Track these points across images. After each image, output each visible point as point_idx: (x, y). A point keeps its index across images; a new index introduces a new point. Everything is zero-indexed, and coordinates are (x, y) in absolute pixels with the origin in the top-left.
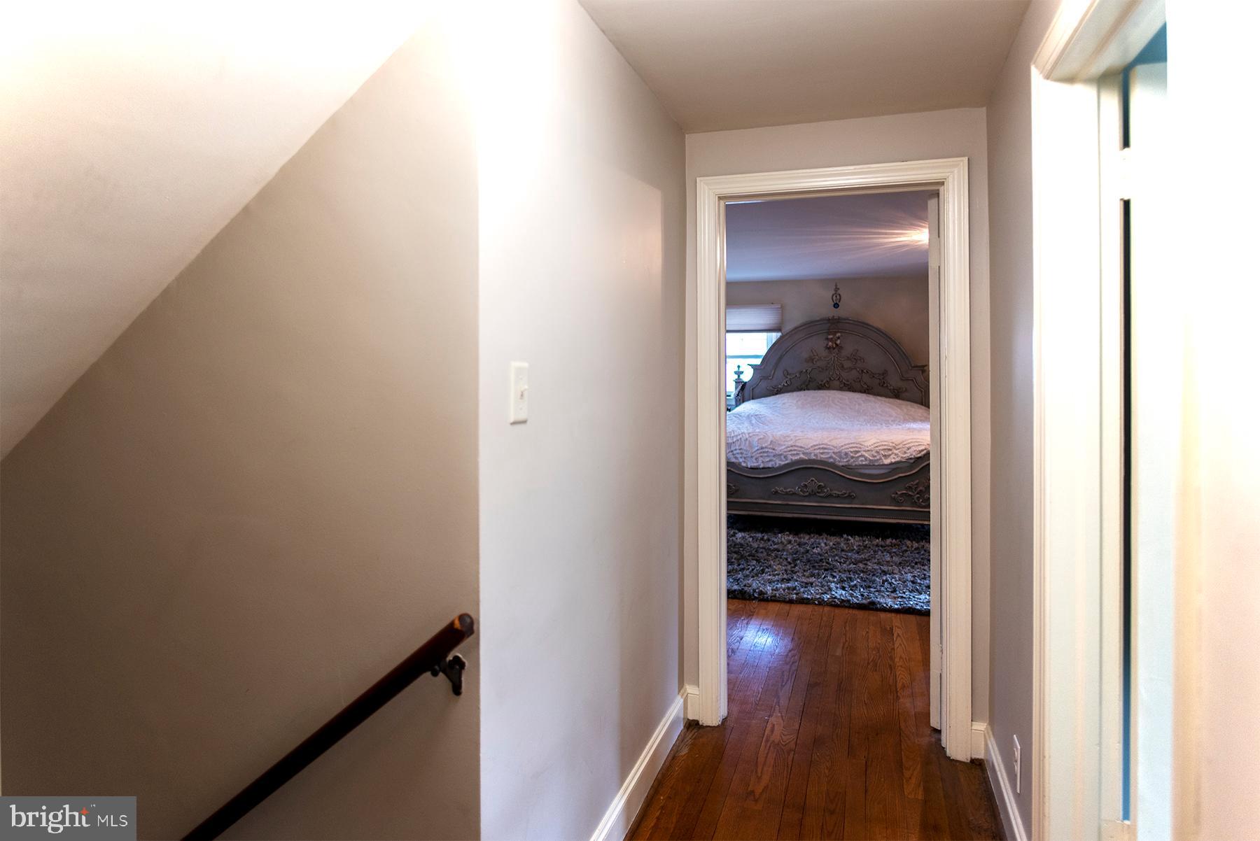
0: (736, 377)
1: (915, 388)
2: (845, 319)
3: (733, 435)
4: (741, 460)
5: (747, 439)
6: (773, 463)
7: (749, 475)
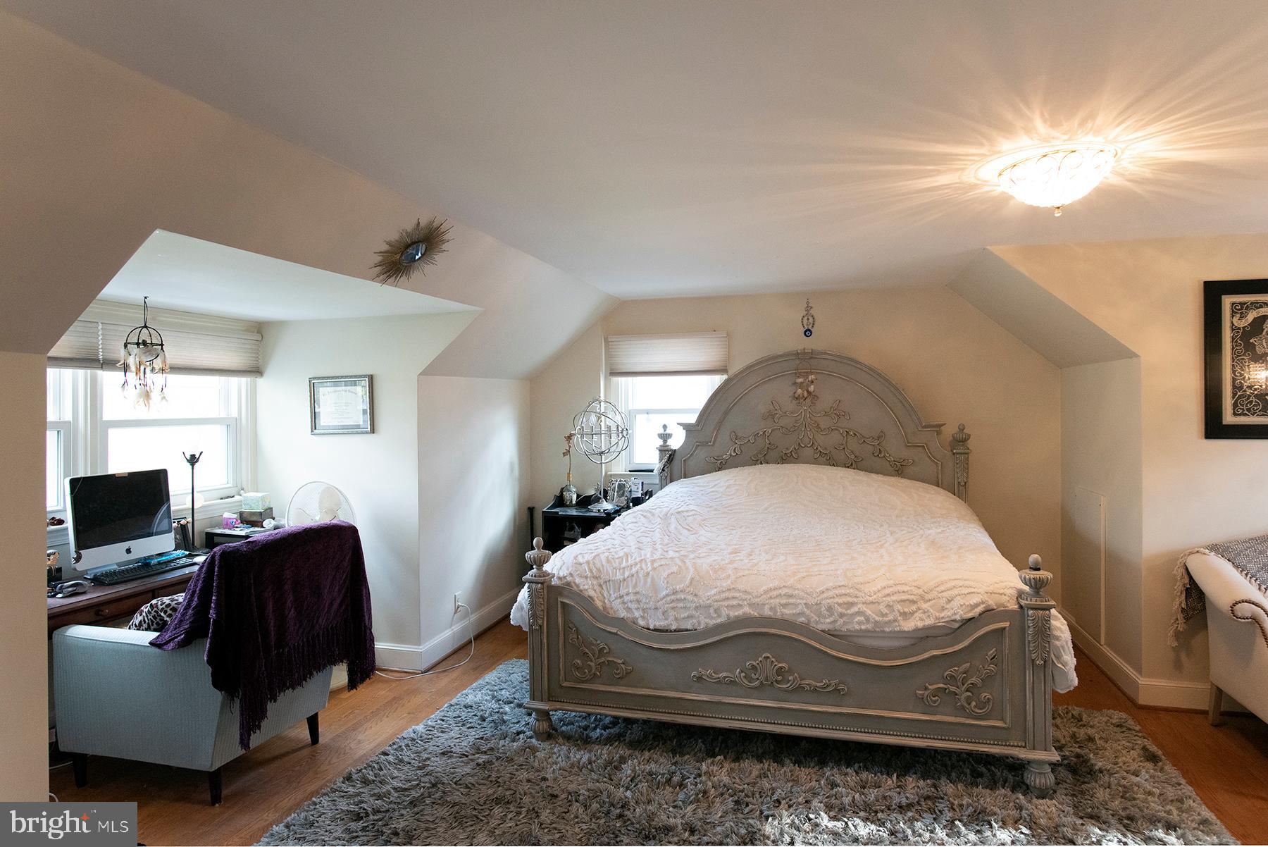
0: (661, 442)
1: (928, 459)
2: (822, 353)
3: (624, 564)
4: (637, 614)
5: (648, 574)
6: (695, 621)
7: (650, 644)
